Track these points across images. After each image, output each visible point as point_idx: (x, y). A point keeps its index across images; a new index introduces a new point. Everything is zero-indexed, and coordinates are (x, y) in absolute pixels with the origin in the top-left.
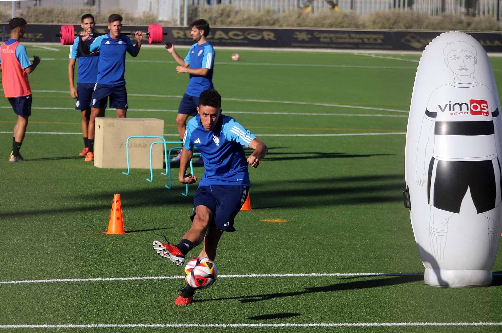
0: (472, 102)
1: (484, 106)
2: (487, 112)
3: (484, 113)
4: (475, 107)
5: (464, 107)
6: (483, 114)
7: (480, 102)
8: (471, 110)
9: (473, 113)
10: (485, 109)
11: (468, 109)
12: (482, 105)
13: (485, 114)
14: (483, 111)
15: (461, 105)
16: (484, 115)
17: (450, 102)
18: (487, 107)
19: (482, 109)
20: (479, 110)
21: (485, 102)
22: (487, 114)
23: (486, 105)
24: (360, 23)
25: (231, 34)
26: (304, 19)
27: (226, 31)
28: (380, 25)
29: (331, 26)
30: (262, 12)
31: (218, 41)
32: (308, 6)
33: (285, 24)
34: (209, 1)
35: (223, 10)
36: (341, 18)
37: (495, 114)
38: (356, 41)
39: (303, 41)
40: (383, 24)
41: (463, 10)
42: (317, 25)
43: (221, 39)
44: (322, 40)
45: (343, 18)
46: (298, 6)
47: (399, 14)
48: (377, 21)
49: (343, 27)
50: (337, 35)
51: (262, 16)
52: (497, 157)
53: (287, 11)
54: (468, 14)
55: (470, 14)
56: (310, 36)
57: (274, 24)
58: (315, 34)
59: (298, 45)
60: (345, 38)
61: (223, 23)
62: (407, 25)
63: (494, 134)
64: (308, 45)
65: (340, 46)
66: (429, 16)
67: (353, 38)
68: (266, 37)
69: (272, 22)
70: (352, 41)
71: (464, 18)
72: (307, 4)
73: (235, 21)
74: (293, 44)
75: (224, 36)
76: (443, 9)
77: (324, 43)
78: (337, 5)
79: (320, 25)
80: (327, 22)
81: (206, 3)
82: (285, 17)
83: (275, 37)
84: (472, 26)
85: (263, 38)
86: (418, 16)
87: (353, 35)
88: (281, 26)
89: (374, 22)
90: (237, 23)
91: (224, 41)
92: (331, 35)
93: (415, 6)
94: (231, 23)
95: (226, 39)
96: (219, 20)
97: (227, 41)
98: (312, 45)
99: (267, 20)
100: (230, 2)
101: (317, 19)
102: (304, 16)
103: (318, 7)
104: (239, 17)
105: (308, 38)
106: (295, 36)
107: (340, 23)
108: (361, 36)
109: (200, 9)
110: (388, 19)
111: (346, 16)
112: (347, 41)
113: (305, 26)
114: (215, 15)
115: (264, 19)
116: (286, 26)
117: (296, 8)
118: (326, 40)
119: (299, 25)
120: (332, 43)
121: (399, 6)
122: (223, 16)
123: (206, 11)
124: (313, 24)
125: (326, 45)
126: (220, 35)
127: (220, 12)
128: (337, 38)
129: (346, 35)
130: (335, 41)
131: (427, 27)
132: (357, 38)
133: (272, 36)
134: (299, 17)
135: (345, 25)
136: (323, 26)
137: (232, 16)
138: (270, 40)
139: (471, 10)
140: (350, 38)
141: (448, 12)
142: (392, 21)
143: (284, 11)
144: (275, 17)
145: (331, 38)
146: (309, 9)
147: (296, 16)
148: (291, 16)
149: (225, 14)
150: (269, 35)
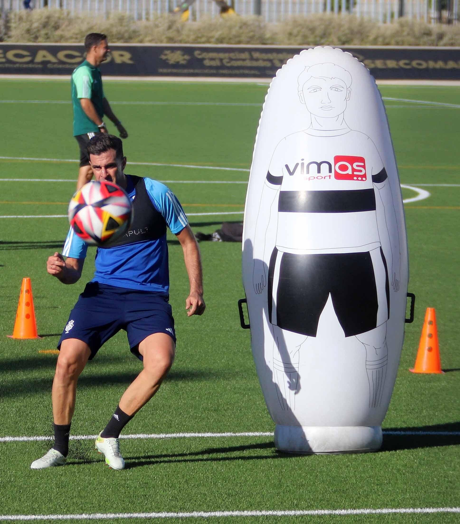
0: (338, 159)
1: (358, 166)
2: (365, 176)
3: (358, 176)
4: (344, 168)
5: (325, 167)
6: (355, 178)
7: (352, 160)
8: (335, 171)
9: (338, 177)
10: (361, 171)
11: (330, 171)
12: (355, 165)
13: (360, 178)
14: (355, 173)
15: (319, 165)
16: (358, 180)
17: (303, 160)
18: (364, 167)
19: (354, 170)
20: (349, 172)
21: (362, 160)
22: (364, 179)
23: (362, 164)
24: (268, 35)
25: (61, 55)
26: (178, 31)
27: (54, 50)
28: (299, 38)
29: (220, 40)
30: (111, 21)
31: (40, 66)
32: (186, 10)
33: (148, 39)
34: (27, 2)
35: (48, 18)
36: (237, 28)
37: (378, 178)
38: (261, 64)
39: (177, 65)
40: (305, 37)
41: (434, 14)
42: (199, 40)
43: (45, 63)
44: (207, 63)
45: (241, 27)
46: (171, 11)
47: (331, 21)
48: (295, 32)
49: (239, 42)
50: (232, 55)
51: (112, 25)
52: (381, 247)
53: (152, 17)
54: (440, 19)
55: (444, 20)
56: (187, 57)
57: (130, 39)
58: (196, 53)
59: (169, 71)
60: (244, 60)
61: (47, 37)
62: (344, 39)
63: (375, 210)
64: (186, 71)
65: (237, 72)
66: (381, 24)
67: (257, 60)
68: (118, 60)
69: (126, 35)
70: (255, 64)
71: (434, 26)
72: (185, 6)
73: (68, 34)
74: (161, 70)
75: (50, 58)
76: (401, 13)
77: (211, 67)
78: (232, 7)
79: (203, 39)
80: (217, 34)
81: (22, 6)
82: (146, 27)
83: (131, 59)
84: (445, 40)
85: (113, 61)
86: (361, 24)
87: (256, 55)
88: (141, 42)
89: (290, 34)
90: (71, 38)
91: (49, 66)
92: (222, 55)
93: (357, 10)
94: (62, 38)
95: (54, 63)
96: (43, 32)
97: (56, 66)
98: (191, 71)
99: (119, 33)
100: (61, 5)
101: (199, 30)
102: (178, 25)
103: (201, 11)
104: (75, 29)
105: (184, 60)
106: (164, 57)
107: (236, 36)
108: (270, 56)
109: (12, 16)
110: (313, 30)
111: (244, 25)
112: (248, 63)
113: (181, 42)
114: (35, 25)
115: (114, 30)
116: (150, 41)
117: (166, 14)
118: (213, 63)
119: (171, 39)
120: (223, 67)
121: (332, 9)
122: (50, 27)
123: (21, 19)
124: (192, 37)
125: (214, 71)
126: (44, 56)
127: (43, 20)
128: (231, 59)
129: (245, 55)
130: (229, 65)
131: (375, 41)
132: (264, 60)
133: (127, 58)
134: (170, 28)
135: (243, 38)
136: (208, 42)
137: (63, 27)
138: (123, 64)
139: (445, 14)
140: (252, 59)
141: (408, 17)
142: (319, 32)
143: (147, 19)
144: (133, 27)
145: (221, 60)
146: (188, 14)
147: (166, 25)
148: (157, 26)
149: (52, 24)
150: (122, 55)
